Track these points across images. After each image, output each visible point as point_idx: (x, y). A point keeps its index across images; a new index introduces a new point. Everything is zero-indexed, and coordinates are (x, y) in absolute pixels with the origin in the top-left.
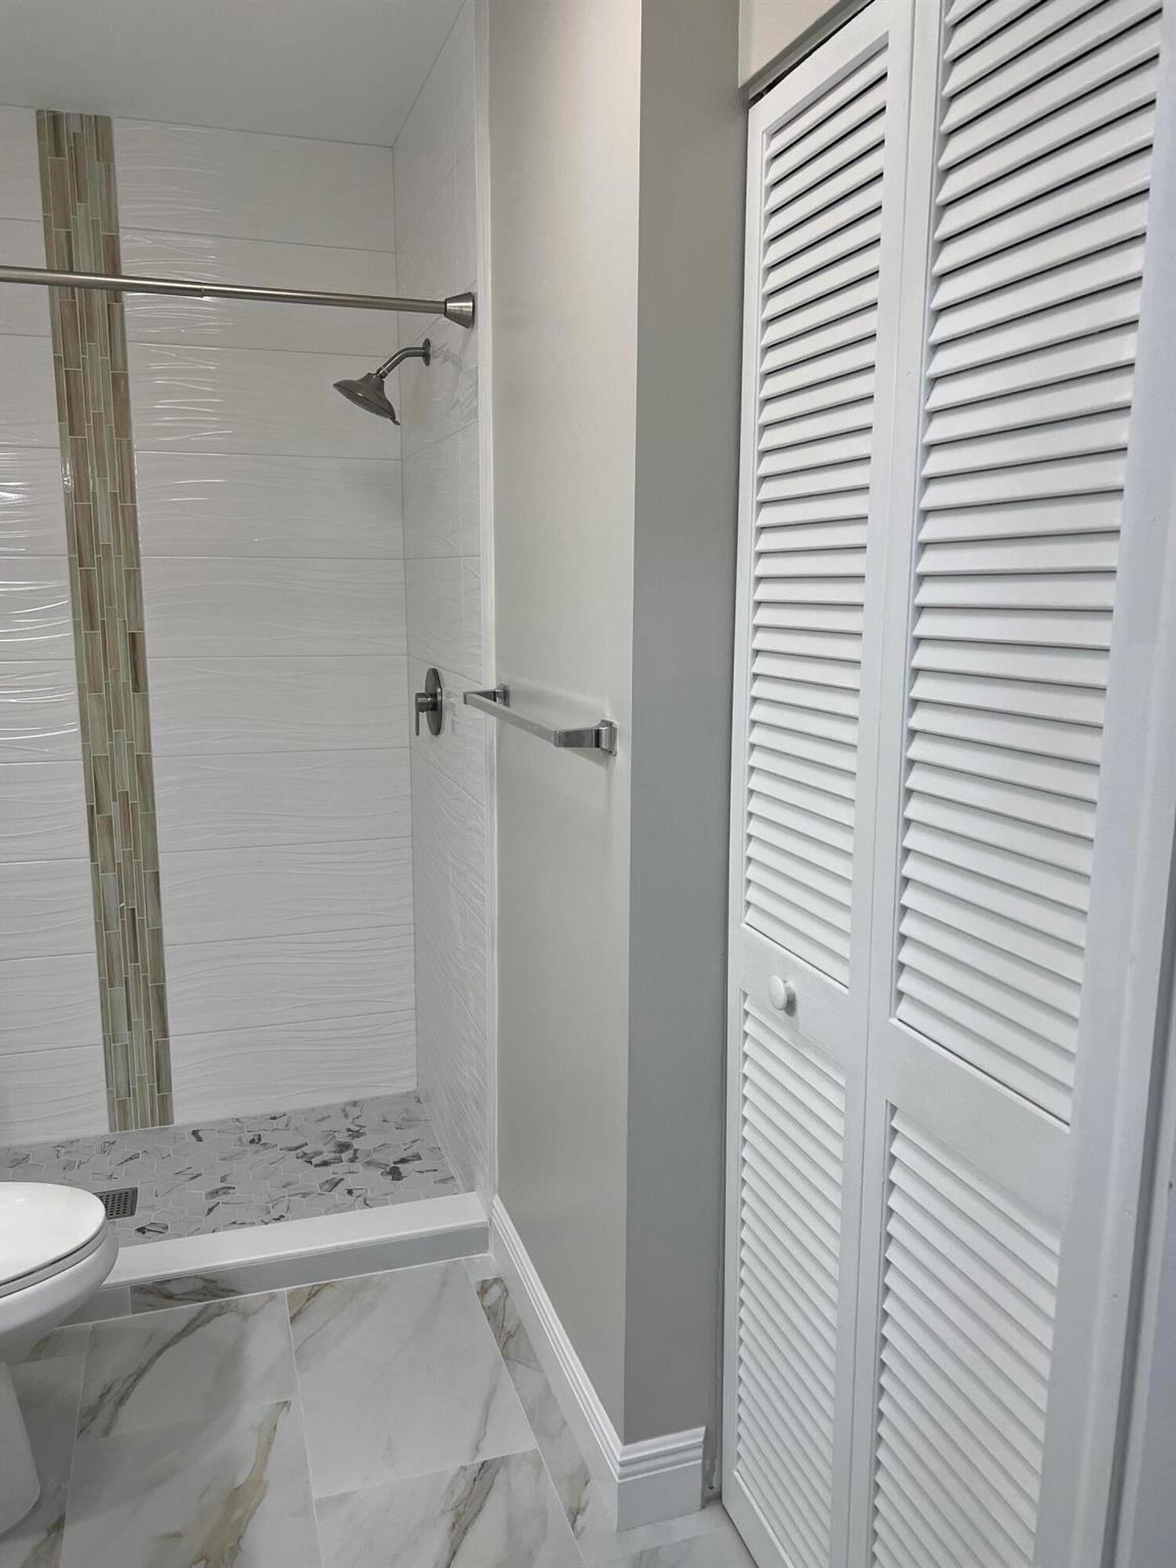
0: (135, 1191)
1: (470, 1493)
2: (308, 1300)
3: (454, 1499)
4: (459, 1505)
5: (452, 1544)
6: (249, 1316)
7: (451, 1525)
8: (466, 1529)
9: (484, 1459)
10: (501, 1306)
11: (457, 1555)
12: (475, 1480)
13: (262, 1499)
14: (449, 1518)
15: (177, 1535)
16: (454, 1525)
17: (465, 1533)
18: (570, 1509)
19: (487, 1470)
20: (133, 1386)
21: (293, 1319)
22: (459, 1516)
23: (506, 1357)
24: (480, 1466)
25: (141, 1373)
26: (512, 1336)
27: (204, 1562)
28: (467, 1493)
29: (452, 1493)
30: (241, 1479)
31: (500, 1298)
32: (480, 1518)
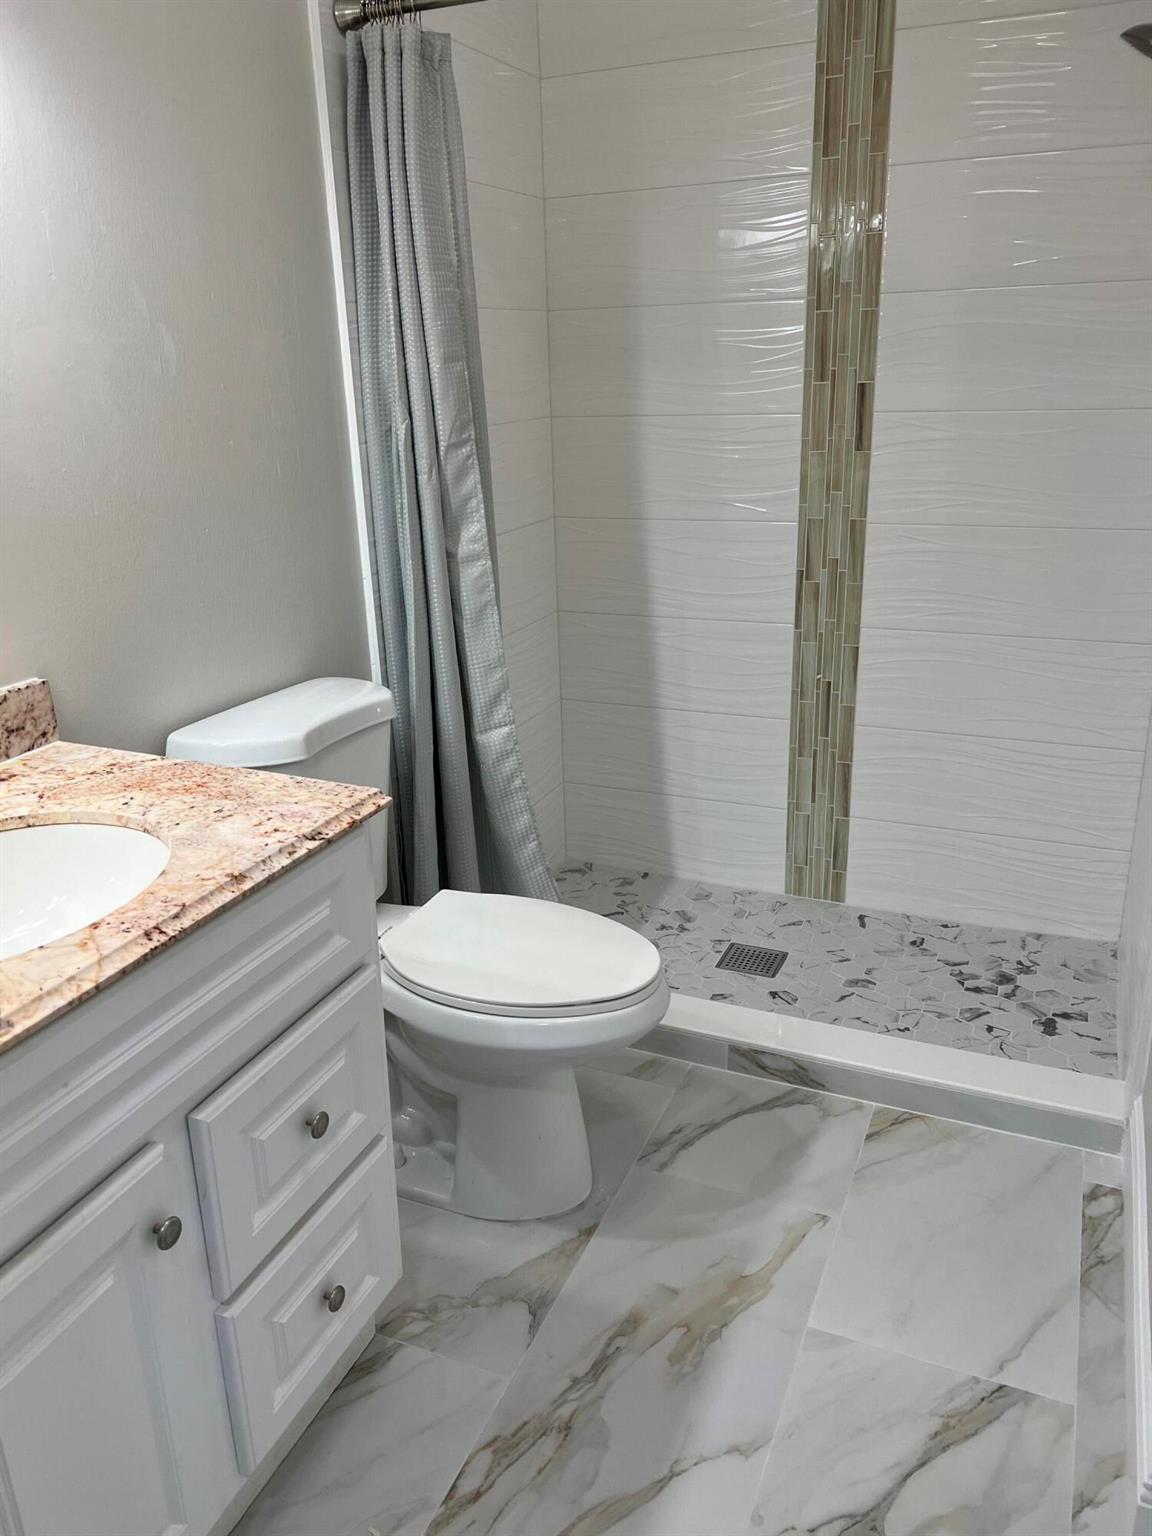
0: (785, 955)
1: (971, 1411)
2: (893, 1124)
3: (950, 1406)
4: (952, 1416)
5: (925, 1453)
6: (829, 1115)
7: (933, 1432)
8: (948, 1446)
9: (1003, 1383)
10: (1105, 1224)
11: (925, 1468)
12: (983, 1399)
13: (762, 1298)
14: (936, 1424)
15: (675, 1292)
16: (936, 1434)
17: (944, 1449)
18: (1082, 1495)
19: (1001, 1397)
20: (698, 1137)
21: (869, 1137)
22: (946, 1427)
23: (1085, 1283)
24: (995, 1388)
25: (713, 1127)
26: (1103, 1263)
27: (685, 1329)
28: (969, 1407)
29: (952, 1399)
30: (751, 1269)
31: (1110, 1213)
32: (970, 1443)
